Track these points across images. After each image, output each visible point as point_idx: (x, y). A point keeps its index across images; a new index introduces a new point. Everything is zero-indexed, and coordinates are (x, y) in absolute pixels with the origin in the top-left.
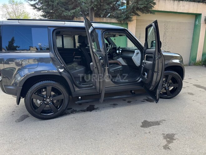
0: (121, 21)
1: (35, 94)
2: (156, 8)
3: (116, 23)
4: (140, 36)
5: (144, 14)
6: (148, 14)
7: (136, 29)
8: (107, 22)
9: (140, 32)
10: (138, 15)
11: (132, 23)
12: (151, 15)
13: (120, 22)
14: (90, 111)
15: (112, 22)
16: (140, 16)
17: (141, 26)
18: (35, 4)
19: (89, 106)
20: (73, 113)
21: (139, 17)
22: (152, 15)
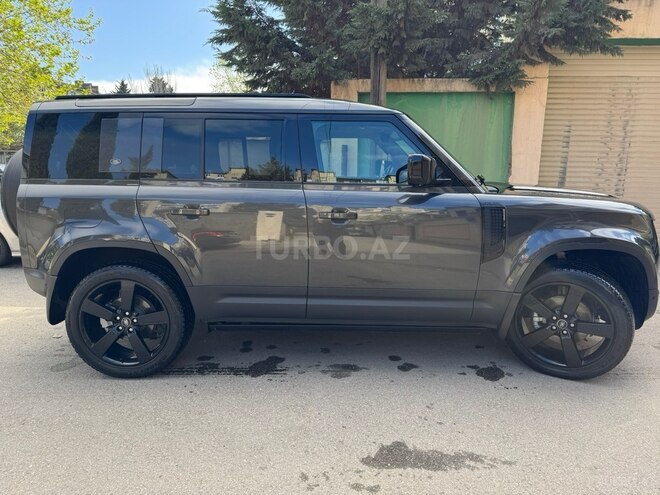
0: (487, 86)
1: (92, 298)
2: (627, 29)
3: (472, 93)
4: (569, 137)
5: (576, 56)
6: (590, 56)
7: (547, 109)
8: (436, 90)
9: (570, 121)
10: (555, 61)
11: (530, 89)
12: (603, 56)
13: (483, 90)
14: (253, 376)
15: (453, 90)
16: (562, 63)
17: (572, 99)
18: (231, 52)
19: (265, 359)
20: (203, 374)
21: (560, 68)
22: (609, 56)
